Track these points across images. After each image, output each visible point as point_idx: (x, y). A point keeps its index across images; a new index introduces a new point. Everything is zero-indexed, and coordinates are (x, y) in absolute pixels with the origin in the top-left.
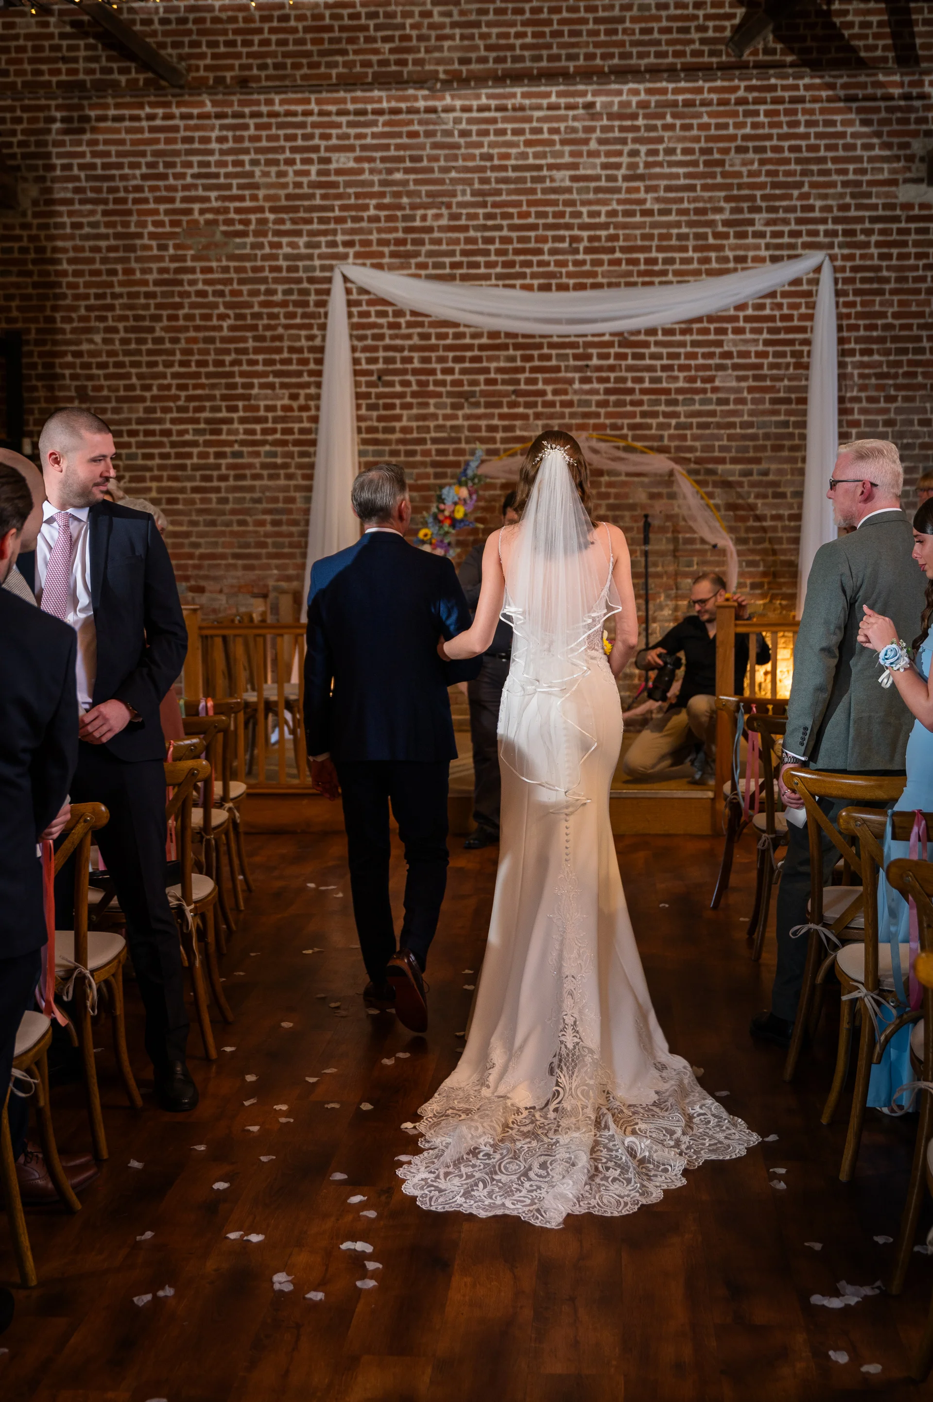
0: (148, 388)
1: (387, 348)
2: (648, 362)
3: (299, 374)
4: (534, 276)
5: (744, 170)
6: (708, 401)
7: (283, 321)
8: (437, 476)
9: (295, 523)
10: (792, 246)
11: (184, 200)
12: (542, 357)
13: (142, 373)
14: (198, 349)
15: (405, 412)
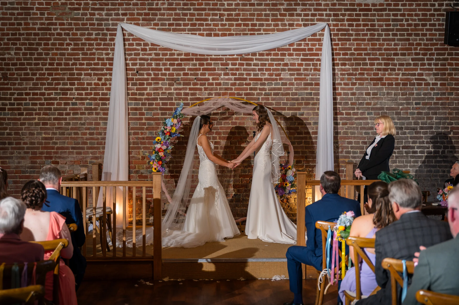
0: (35, 74)
1: (141, 59)
2: (253, 67)
3: (102, 69)
4: (204, 30)
6: (278, 84)
7: (95, 47)
8: (162, 114)
9: (100, 134)
10: (312, 20)
12: (208, 64)
13: (32, 68)
14: (57, 58)
15: (148, 87)
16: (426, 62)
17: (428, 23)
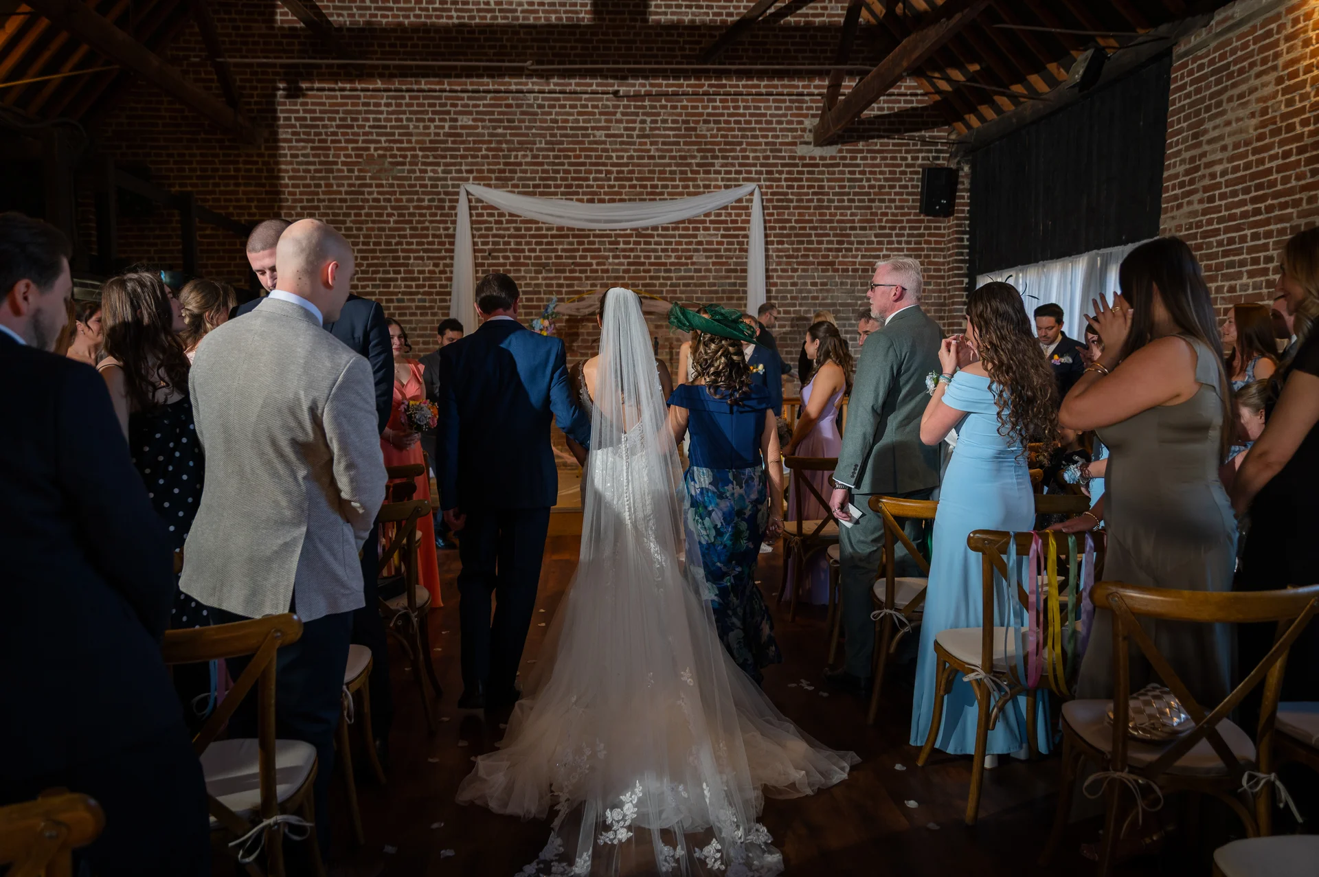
1: (494, 236)
2: (653, 246)
3: (439, 251)
4: (584, 194)
5: (708, 134)
6: (689, 271)
7: (428, 218)
8: (526, 314)
10: (736, 180)
11: (364, 141)
12: (590, 243)
14: (374, 235)
16: (894, 239)
17: (898, 184)
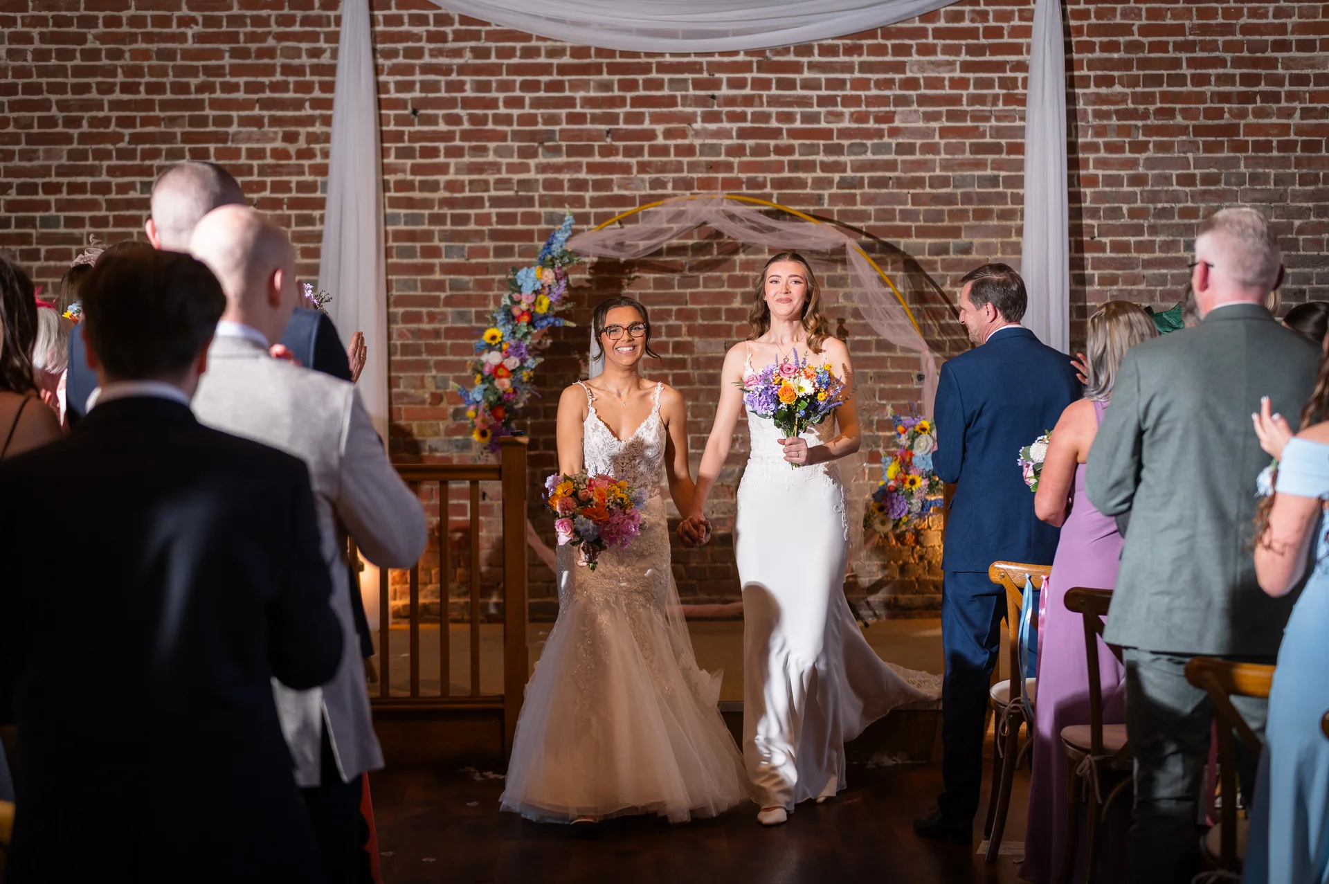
0: (76, 122)
1: (426, 69)
2: (799, 92)
3: (299, 105)
6: (884, 148)
7: (275, 28)
8: (499, 252)
12: (650, 84)
13: (67, 101)
14: (150, 67)
15: (452, 161)
